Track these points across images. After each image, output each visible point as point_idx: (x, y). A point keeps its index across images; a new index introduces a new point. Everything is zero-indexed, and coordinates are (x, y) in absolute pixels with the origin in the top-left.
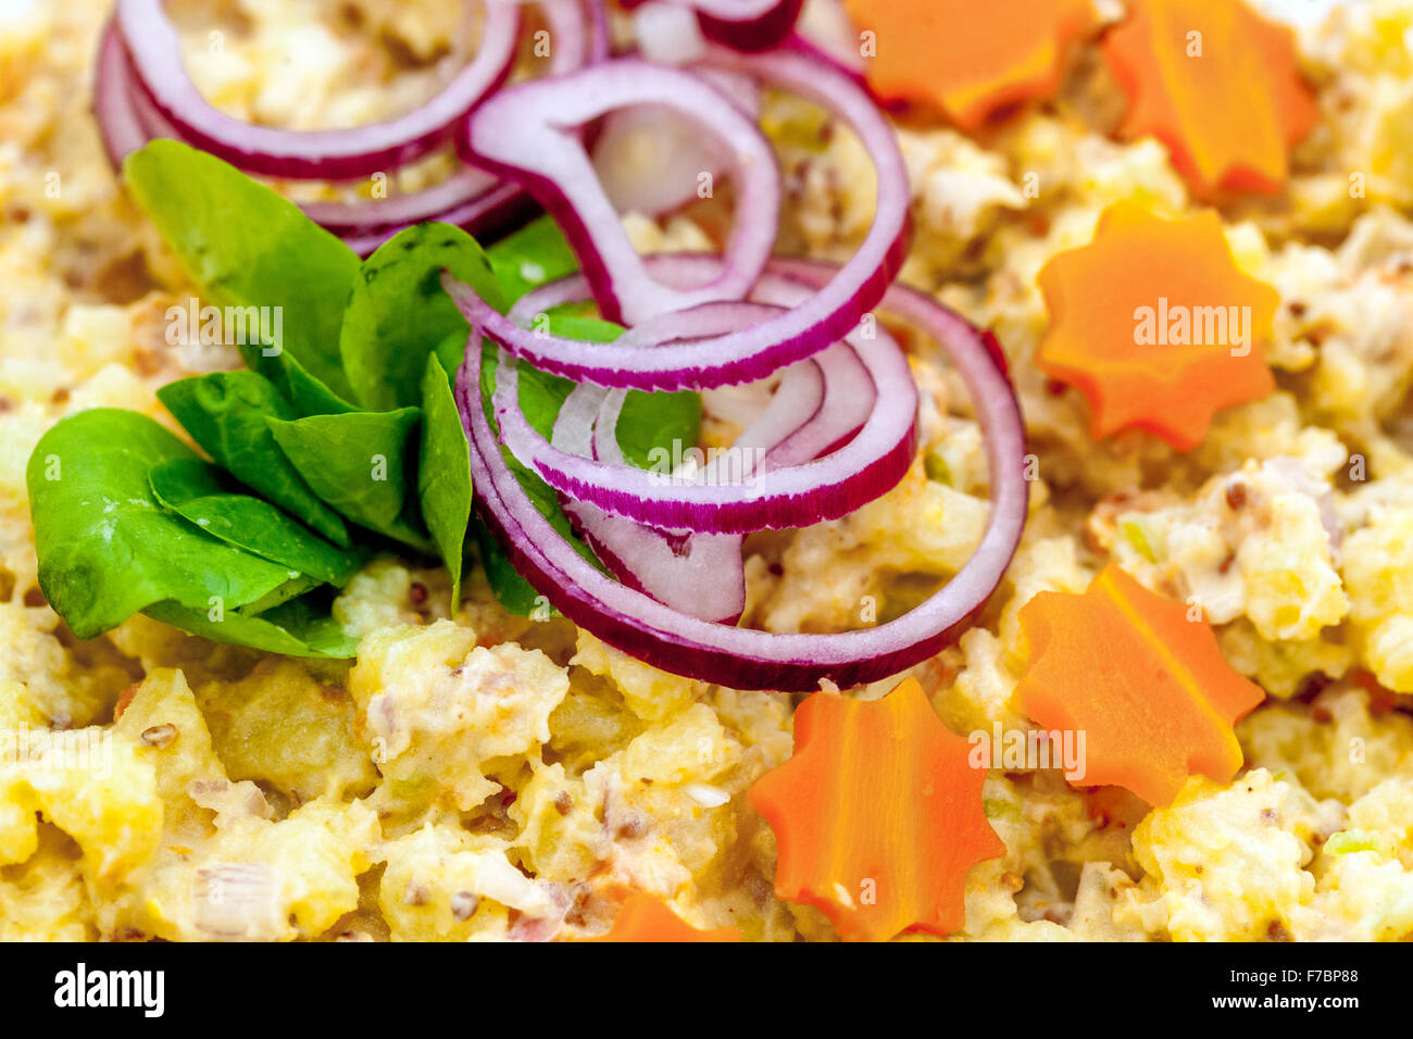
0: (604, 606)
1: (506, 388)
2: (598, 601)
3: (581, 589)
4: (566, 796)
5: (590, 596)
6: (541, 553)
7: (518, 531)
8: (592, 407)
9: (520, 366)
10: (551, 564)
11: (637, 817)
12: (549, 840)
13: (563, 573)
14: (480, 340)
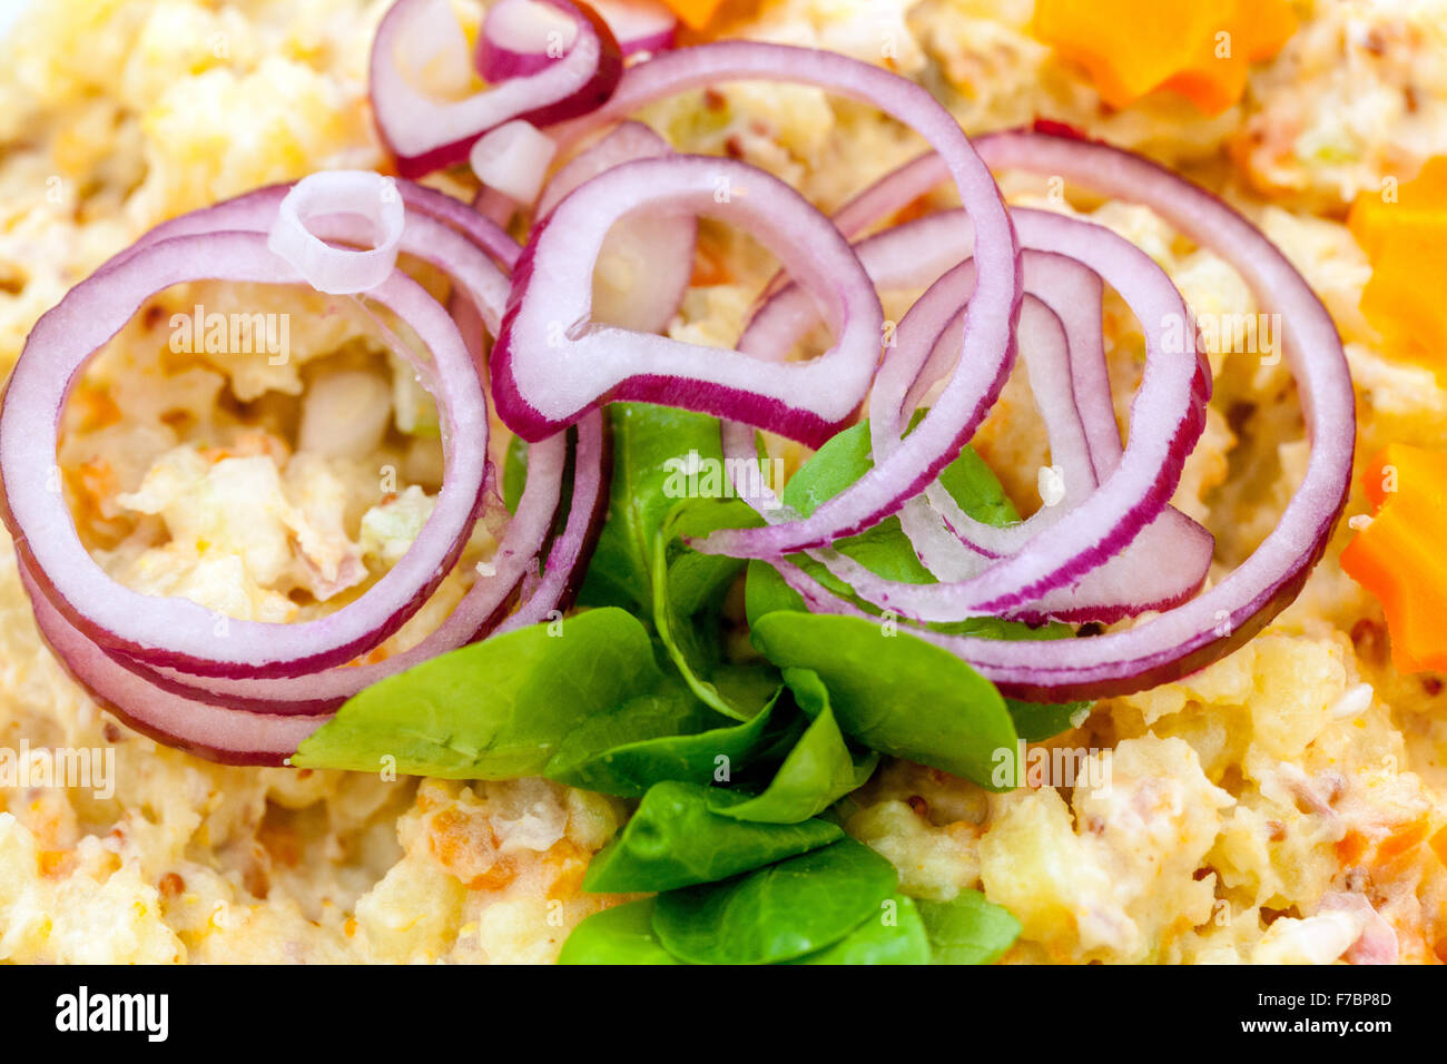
0: (1165, 653)
1: (856, 575)
2: (1156, 655)
3: (1135, 661)
4: (1273, 825)
5: (1145, 659)
6: (1070, 669)
7: (1030, 673)
8: (928, 516)
9: (838, 547)
10: (1088, 669)
11: (1332, 779)
12: (1287, 869)
13: (1105, 664)
14: (787, 563)
